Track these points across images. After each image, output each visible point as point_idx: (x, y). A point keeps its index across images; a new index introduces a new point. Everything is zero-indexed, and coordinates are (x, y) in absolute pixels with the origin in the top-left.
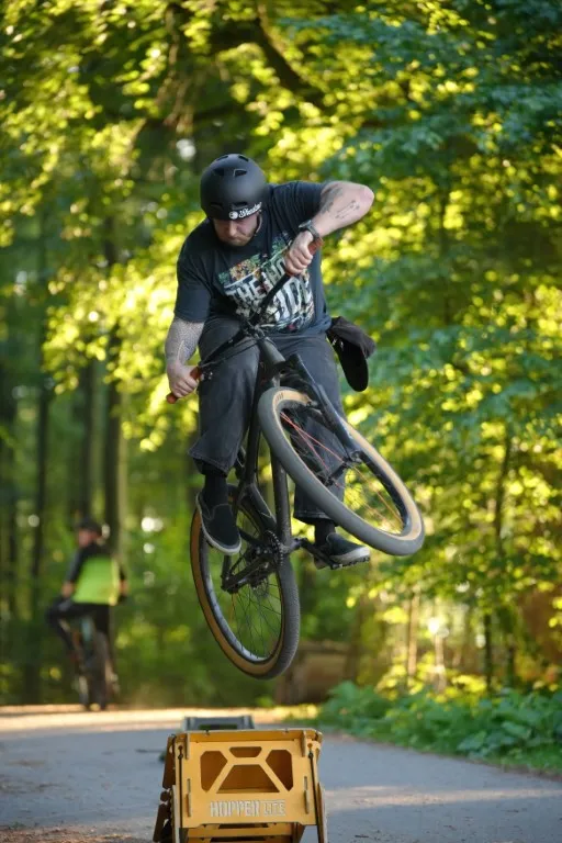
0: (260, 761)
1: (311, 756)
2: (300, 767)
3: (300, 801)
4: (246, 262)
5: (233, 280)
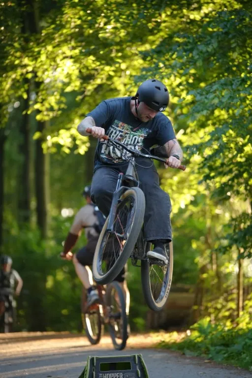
4: (126, 125)
5: (118, 127)
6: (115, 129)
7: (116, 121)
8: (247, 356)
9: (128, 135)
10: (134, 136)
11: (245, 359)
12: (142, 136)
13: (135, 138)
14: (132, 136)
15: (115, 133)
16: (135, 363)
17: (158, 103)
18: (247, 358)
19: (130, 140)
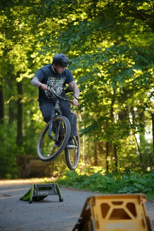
0: (123, 207)
1: (143, 205)
2: (139, 209)
3: (141, 223)
4: (53, 78)
5: (51, 80)
6: (50, 81)
7: (49, 77)
8: (93, 186)
9: (56, 82)
10: (59, 82)
11: (92, 187)
12: (63, 81)
13: (60, 83)
14: (58, 82)
15: (51, 83)
16: (54, 187)
17: (66, 63)
18: (93, 187)
19: (58, 84)
